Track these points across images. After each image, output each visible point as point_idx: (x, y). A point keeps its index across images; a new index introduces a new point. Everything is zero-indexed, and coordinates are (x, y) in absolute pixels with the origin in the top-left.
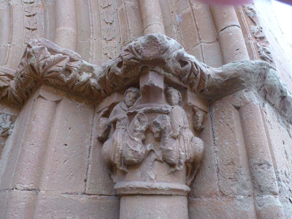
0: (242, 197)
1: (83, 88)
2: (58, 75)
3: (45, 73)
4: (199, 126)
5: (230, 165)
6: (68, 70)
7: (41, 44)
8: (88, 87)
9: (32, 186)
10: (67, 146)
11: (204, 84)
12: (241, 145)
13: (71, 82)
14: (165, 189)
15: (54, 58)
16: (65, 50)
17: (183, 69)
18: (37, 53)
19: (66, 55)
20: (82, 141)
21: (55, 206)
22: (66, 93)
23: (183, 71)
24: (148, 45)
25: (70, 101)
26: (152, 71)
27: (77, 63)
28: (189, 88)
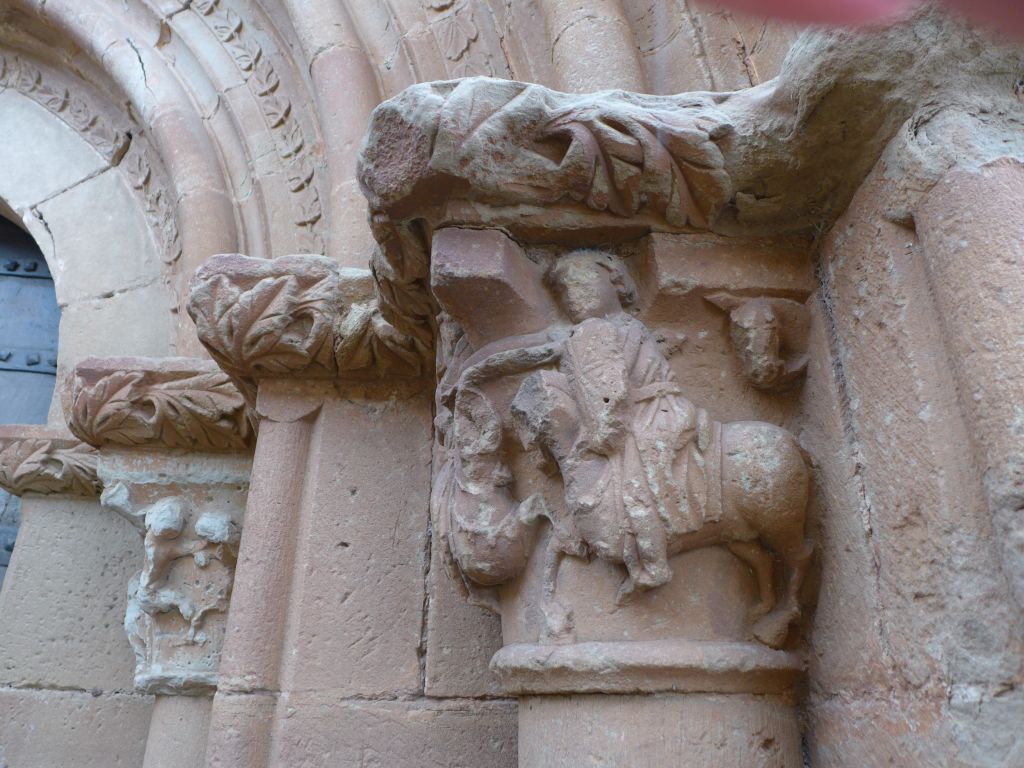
0: (973, 694)
1: (363, 355)
2: (275, 343)
3: (241, 349)
4: (761, 366)
5: (914, 524)
6: (300, 317)
7: (211, 273)
8: (375, 345)
9: (253, 681)
10: (347, 549)
11: (712, 182)
12: (940, 415)
13: (321, 348)
14: (601, 670)
15: (250, 299)
16: (279, 263)
17: (564, 167)
18: (205, 303)
19: (283, 274)
20: (397, 524)
21: (322, 738)
22: (332, 386)
23: (567, 175)
24: (382, 147)
25: (349, 407)
26: (440, 228)
27: (322, 285)
28: (655, 225)
